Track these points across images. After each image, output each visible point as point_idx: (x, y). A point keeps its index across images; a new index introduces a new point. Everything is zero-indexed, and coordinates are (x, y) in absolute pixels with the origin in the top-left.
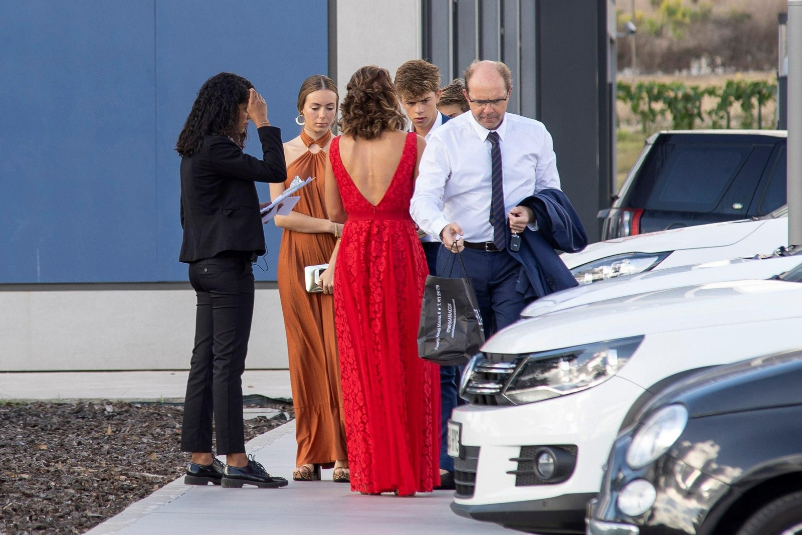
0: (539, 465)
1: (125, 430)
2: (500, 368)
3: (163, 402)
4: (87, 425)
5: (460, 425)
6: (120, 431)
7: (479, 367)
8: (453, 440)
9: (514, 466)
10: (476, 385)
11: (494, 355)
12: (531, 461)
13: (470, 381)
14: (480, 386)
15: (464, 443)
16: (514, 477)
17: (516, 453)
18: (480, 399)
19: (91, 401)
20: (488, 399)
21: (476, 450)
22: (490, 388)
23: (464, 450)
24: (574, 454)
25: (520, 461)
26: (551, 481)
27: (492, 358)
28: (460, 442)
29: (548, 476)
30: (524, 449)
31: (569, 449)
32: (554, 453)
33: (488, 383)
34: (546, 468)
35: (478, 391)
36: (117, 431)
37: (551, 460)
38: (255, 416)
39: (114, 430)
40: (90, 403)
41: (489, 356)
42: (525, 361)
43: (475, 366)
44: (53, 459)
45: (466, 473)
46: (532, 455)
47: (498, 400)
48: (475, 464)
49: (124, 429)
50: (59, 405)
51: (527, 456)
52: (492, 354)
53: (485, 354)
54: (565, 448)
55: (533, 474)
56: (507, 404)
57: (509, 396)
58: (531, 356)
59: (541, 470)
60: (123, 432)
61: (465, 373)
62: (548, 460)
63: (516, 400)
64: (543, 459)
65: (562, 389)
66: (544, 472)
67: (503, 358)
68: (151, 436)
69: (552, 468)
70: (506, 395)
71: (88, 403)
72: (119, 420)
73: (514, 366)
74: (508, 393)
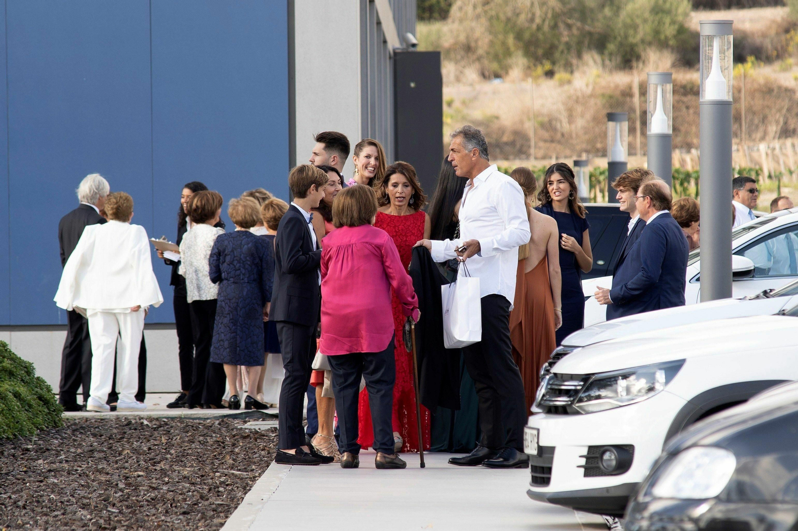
0: (604, 461)
1: (177, 439)
2: (569, 385)
3: (183, 417)
4: (142, 435)
5: (538, 430)
6: (172, 439)
7: (551, 384)
8: (531, 441)
9: (583, 461)
10: (549, 399)
11: (563, 375)
12: (597, 457)
13: (544, 396)
14: (554, 399)
15: (541, 444)
16: (582, 470)
17: (585, 452)
18: (553, 409)
19: (126, 416)
20: (560, 410)
21: (552, 450)
22: (561, 401)
23: (541, 449)
24: (631, 452)
25: (588, 458)
26: (614, 473)
27: (562, 377)
28: (538, 443)
29: (611, 469)
30: (591, 448)
31: (627, 448)
32: (616, 451)
33: (559, 396)
34: (609, 463)
35: (552, 403)
36: (170, 439)
37: (613, 457)
38: (269, 427)
39: (167, 438)
40: (126, 418)
41: (559, 376)
42: (591, 380)
43: (548, 384)
44: (149, 461)
45: (543, 468)
46: (597, 453)
47: (569, 410)
48: (551, 460)
49: (175, 438)
50: (102, 419)
51: (593, 453)
52: (562, 374)
53: (555, 374)
54: (624, 447)
55: (599, 468)
56: (577, 413)
57: (578, 406)
58: (596, 375)
59: (604, 464)
60: (175, 440)
61: (539, 389)
62: (610, 457)
63: (584, 410)
64: (607, 456)
65: (622, 401)
66: (608, 466)
67: (572, 377)
68: (198, 443)
69: (614, 463)
70: (576, 406)
71: (124, 418)
72: (164, 431)
73: (582, 383)
74: (577, 405)
